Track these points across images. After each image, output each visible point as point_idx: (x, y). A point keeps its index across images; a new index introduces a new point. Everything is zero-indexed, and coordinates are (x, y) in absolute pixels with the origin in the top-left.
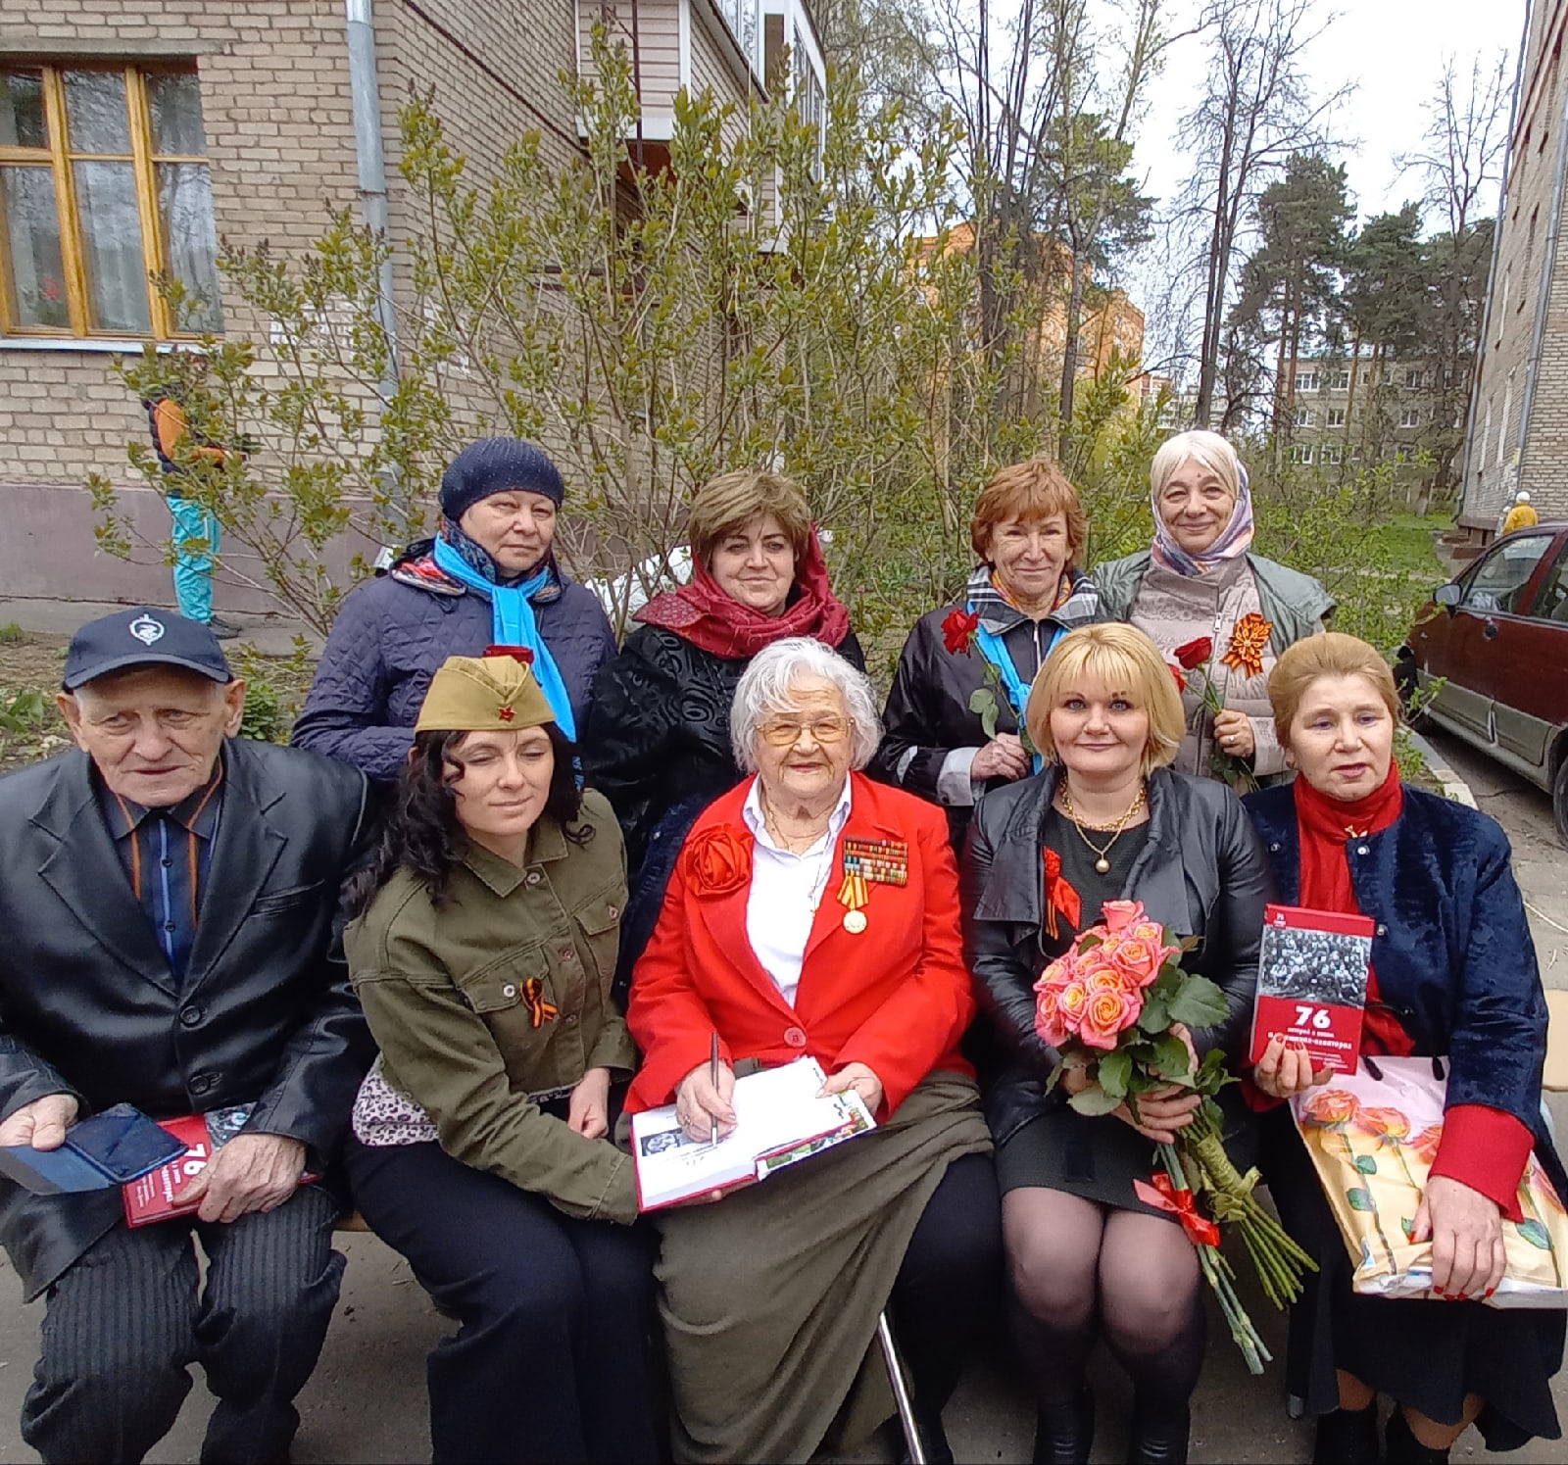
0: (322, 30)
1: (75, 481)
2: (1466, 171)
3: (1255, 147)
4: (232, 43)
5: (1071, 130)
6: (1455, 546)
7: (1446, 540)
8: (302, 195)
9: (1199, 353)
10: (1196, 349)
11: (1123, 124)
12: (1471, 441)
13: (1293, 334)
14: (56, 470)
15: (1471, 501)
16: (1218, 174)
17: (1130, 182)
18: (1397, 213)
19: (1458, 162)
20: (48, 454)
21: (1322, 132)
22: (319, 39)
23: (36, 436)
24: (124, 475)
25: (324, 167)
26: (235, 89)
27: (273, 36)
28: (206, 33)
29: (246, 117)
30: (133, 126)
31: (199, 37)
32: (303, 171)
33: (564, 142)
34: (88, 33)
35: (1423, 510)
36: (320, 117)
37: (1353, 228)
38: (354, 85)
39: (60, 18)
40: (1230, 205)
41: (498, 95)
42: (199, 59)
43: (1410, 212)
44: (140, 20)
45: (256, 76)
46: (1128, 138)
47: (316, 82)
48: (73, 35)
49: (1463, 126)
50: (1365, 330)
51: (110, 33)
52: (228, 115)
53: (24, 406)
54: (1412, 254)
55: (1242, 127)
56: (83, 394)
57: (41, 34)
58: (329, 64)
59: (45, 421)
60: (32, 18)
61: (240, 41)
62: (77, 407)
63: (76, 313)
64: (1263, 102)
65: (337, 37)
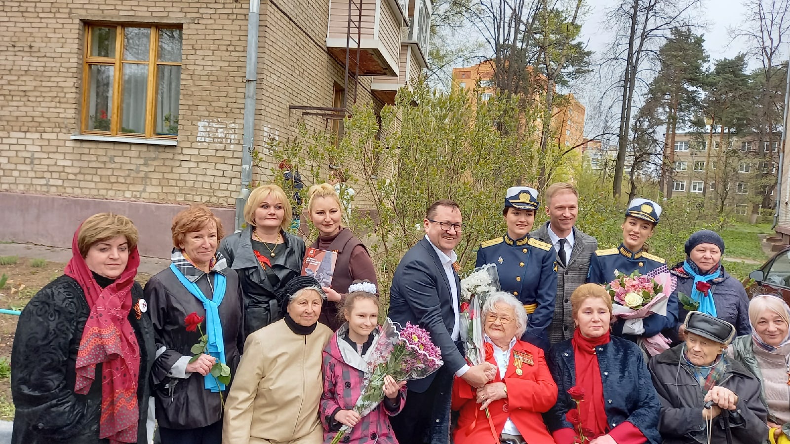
0: (237, 14)
1: (102, 197)
2: (771, 39)
3: (649, 28)
4: (199, 19)
5: (547, 20)
6: (773, 244)
7: (768, 240)
8: (219, 80)
9: (618, 132)
10: (616, 130)
11: (575, 17)
12: (781, 184)
13: (673, 121)
14: (94, 192)
15: (782, 218)
16: (628, 41)
17: (579, 44)
18: (733, 59)
19: (766, 34)
20: (92, 185)
21: (686, 20)
22: (235, 18)
23: (89, 177)
24: (124, 195)
25: (231, 69)
26: (197, 37)
27: (216, 16)
28: (188, 15)
29: (200, 48)
30: (151, 50)
31: (185, 16)
32: (221, 70)
33: (321, 50)
34: (140, 14)
35: (755, 221)
36: (231, 48)
37: (708, 67)
38: (249, 37)
39: (129, 8)
40: (635, 57)
41: (300, 35)
42: (184, 25)
43: (740, 59)
44: (162, 9)
45: (207, 32)
46: (578, 22)
47: (232, 34)
48: (133, 14)
49: (769, 16)
50: (717, 118)
51: (149, 14)
52: (193, 47)
53: (86, 164)
54: (743, 80)
55: (641, 18)
56: (112, 160)
57: (120, 14)
58: (238, 28)
59: (94, 171)
60: (117, 7)
61: (202, 18)
62: (108, 165)
63: (114, 125)
64: (653, 6)
65: (243, 17)
